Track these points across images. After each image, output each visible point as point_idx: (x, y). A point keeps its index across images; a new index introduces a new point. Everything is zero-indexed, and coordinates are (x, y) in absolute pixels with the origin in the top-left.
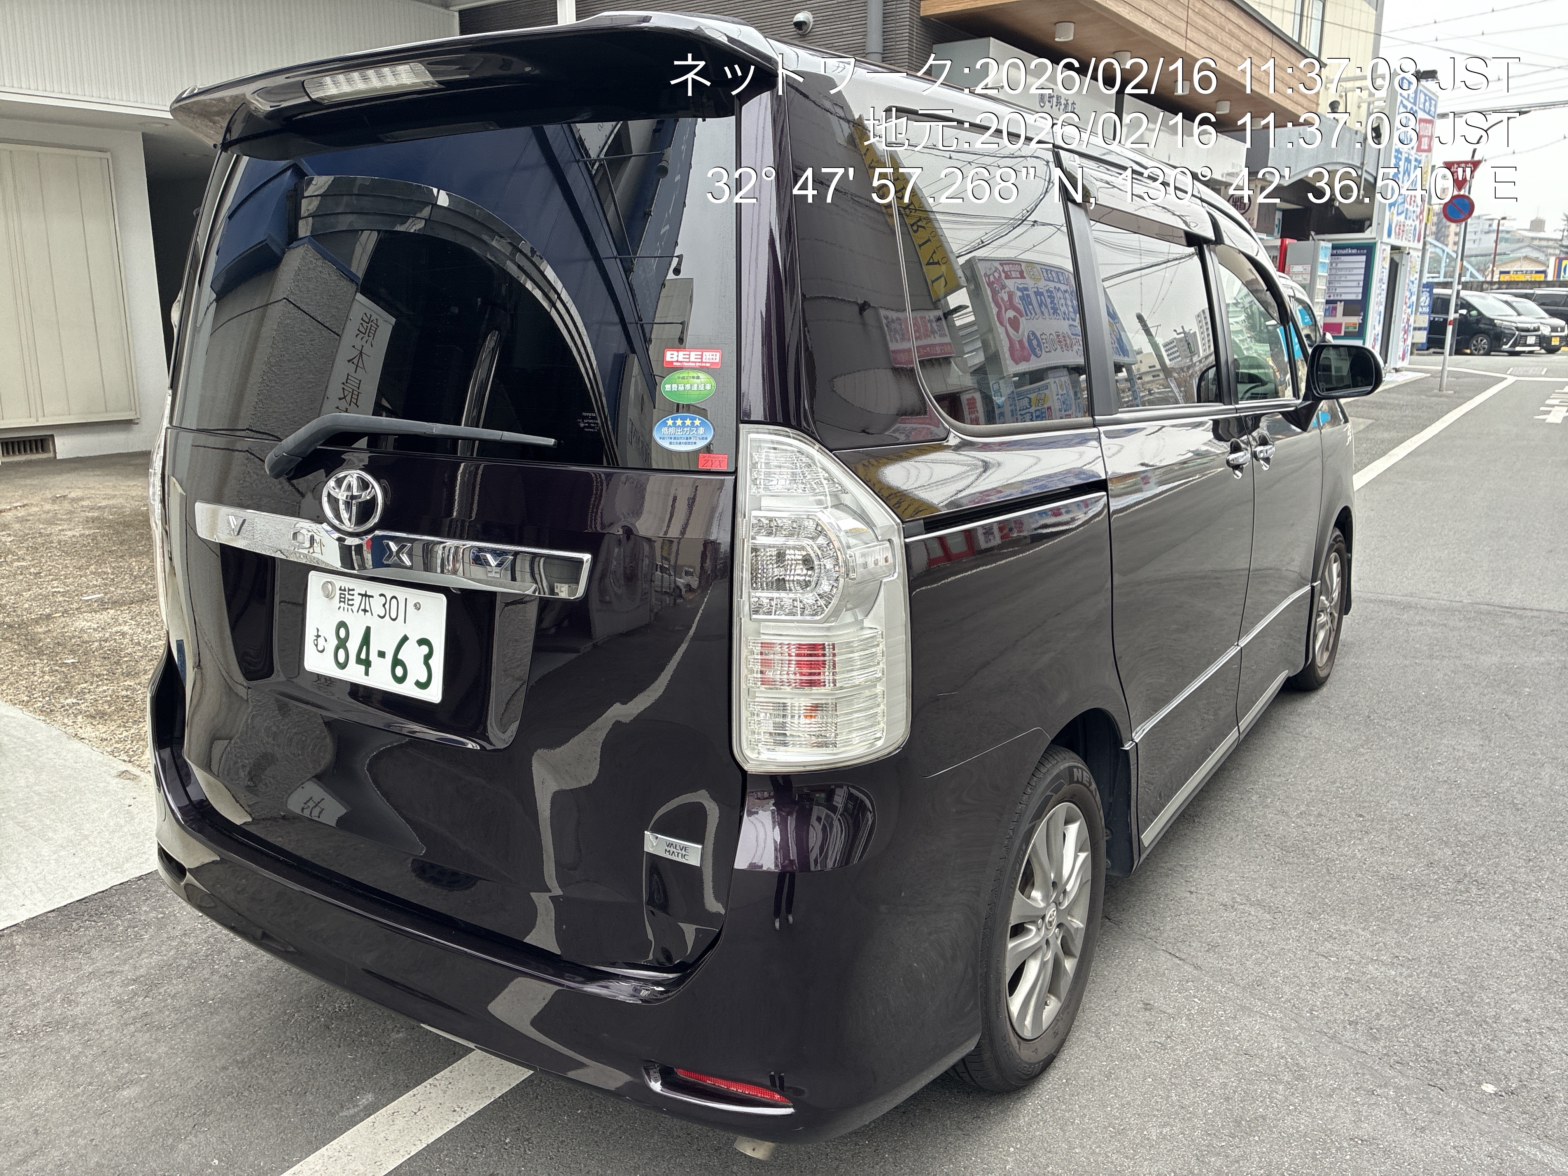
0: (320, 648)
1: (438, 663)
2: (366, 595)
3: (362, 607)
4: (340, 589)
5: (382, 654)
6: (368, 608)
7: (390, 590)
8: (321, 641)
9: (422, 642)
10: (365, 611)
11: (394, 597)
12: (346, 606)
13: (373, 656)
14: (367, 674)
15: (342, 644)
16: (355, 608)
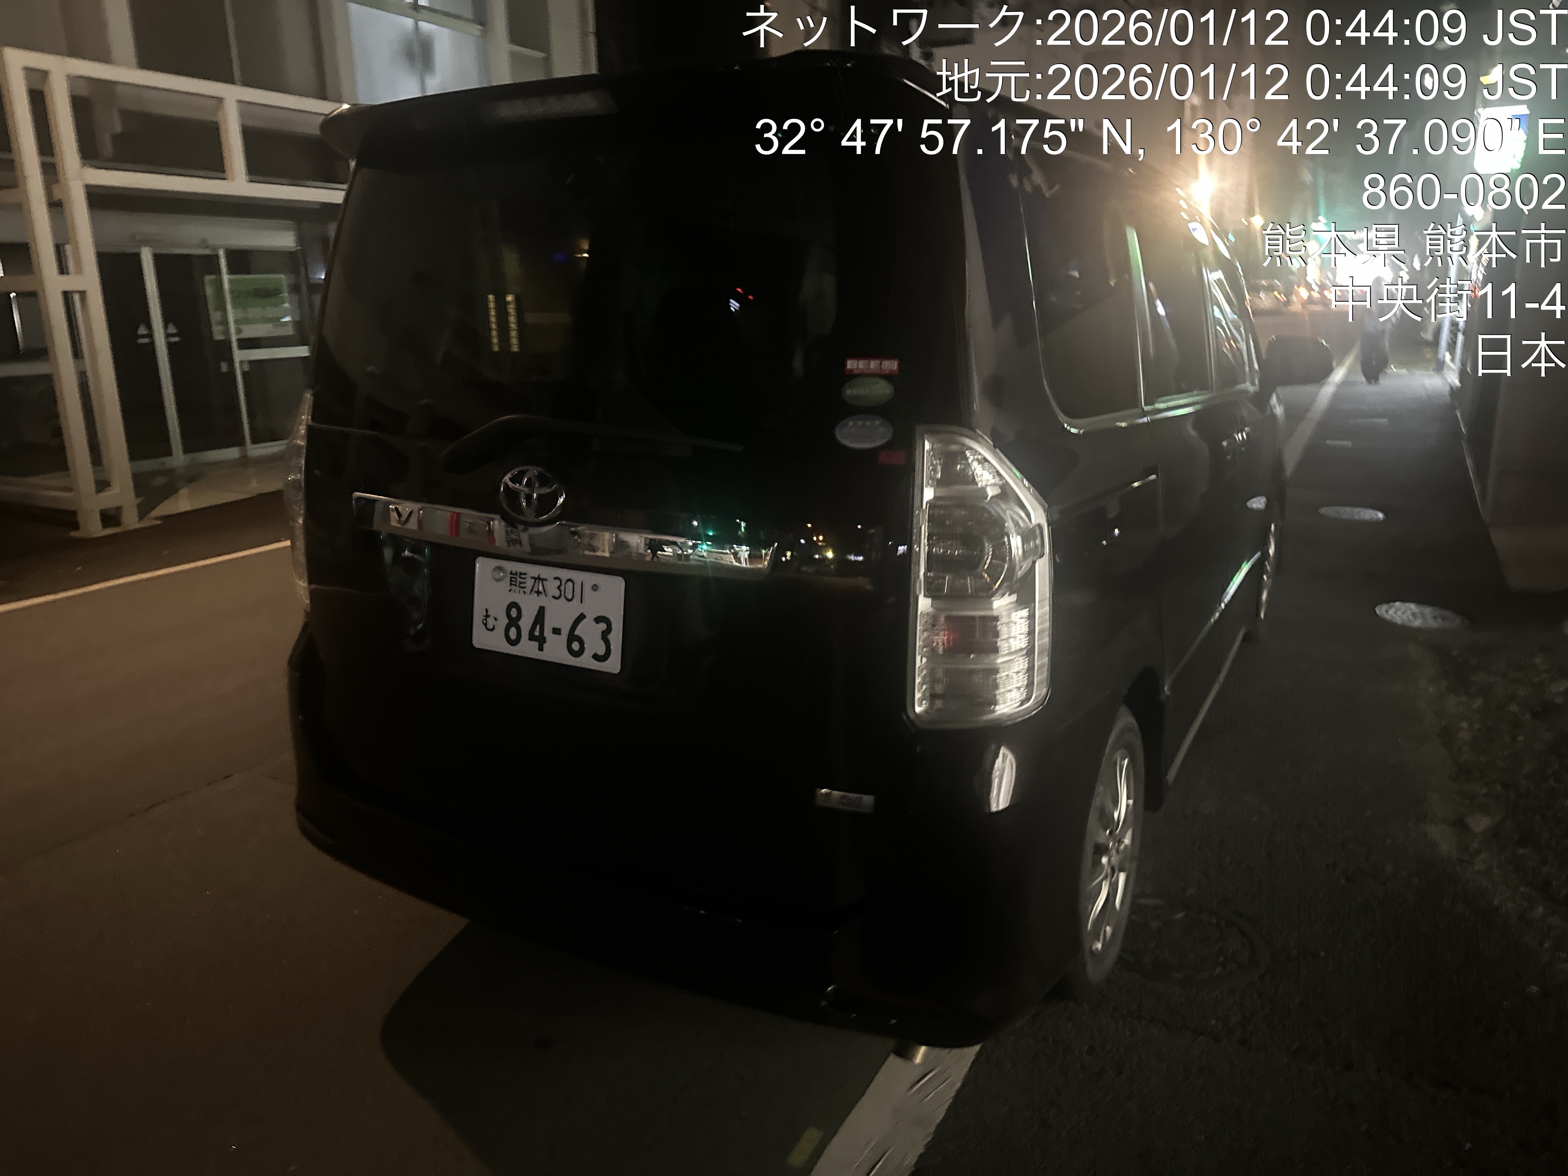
0: (490, 627)
1: (616, 638)
2: (538, 579)
3: (536, 589)
4: (511, 573)
5: (557, 631)
6: (541, 588)
7: (565, 574)
8: (491, 622)
9: (598, 620)
10: (538, 593)
11: (569, 580)
12: (518, 589)
13: (548, 633)
14: (541, 649)
15: (513, 622)
16: (528, 590)
